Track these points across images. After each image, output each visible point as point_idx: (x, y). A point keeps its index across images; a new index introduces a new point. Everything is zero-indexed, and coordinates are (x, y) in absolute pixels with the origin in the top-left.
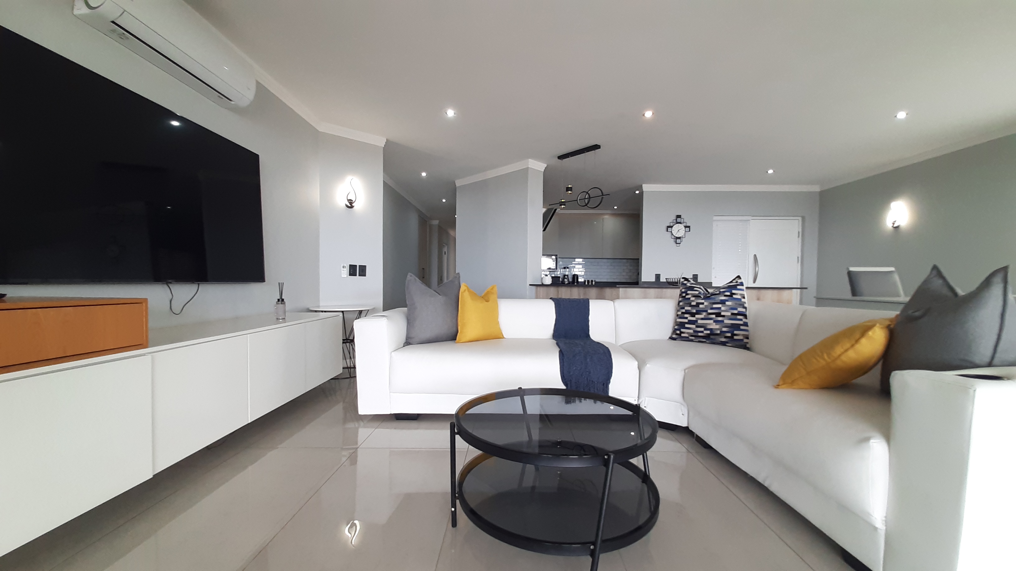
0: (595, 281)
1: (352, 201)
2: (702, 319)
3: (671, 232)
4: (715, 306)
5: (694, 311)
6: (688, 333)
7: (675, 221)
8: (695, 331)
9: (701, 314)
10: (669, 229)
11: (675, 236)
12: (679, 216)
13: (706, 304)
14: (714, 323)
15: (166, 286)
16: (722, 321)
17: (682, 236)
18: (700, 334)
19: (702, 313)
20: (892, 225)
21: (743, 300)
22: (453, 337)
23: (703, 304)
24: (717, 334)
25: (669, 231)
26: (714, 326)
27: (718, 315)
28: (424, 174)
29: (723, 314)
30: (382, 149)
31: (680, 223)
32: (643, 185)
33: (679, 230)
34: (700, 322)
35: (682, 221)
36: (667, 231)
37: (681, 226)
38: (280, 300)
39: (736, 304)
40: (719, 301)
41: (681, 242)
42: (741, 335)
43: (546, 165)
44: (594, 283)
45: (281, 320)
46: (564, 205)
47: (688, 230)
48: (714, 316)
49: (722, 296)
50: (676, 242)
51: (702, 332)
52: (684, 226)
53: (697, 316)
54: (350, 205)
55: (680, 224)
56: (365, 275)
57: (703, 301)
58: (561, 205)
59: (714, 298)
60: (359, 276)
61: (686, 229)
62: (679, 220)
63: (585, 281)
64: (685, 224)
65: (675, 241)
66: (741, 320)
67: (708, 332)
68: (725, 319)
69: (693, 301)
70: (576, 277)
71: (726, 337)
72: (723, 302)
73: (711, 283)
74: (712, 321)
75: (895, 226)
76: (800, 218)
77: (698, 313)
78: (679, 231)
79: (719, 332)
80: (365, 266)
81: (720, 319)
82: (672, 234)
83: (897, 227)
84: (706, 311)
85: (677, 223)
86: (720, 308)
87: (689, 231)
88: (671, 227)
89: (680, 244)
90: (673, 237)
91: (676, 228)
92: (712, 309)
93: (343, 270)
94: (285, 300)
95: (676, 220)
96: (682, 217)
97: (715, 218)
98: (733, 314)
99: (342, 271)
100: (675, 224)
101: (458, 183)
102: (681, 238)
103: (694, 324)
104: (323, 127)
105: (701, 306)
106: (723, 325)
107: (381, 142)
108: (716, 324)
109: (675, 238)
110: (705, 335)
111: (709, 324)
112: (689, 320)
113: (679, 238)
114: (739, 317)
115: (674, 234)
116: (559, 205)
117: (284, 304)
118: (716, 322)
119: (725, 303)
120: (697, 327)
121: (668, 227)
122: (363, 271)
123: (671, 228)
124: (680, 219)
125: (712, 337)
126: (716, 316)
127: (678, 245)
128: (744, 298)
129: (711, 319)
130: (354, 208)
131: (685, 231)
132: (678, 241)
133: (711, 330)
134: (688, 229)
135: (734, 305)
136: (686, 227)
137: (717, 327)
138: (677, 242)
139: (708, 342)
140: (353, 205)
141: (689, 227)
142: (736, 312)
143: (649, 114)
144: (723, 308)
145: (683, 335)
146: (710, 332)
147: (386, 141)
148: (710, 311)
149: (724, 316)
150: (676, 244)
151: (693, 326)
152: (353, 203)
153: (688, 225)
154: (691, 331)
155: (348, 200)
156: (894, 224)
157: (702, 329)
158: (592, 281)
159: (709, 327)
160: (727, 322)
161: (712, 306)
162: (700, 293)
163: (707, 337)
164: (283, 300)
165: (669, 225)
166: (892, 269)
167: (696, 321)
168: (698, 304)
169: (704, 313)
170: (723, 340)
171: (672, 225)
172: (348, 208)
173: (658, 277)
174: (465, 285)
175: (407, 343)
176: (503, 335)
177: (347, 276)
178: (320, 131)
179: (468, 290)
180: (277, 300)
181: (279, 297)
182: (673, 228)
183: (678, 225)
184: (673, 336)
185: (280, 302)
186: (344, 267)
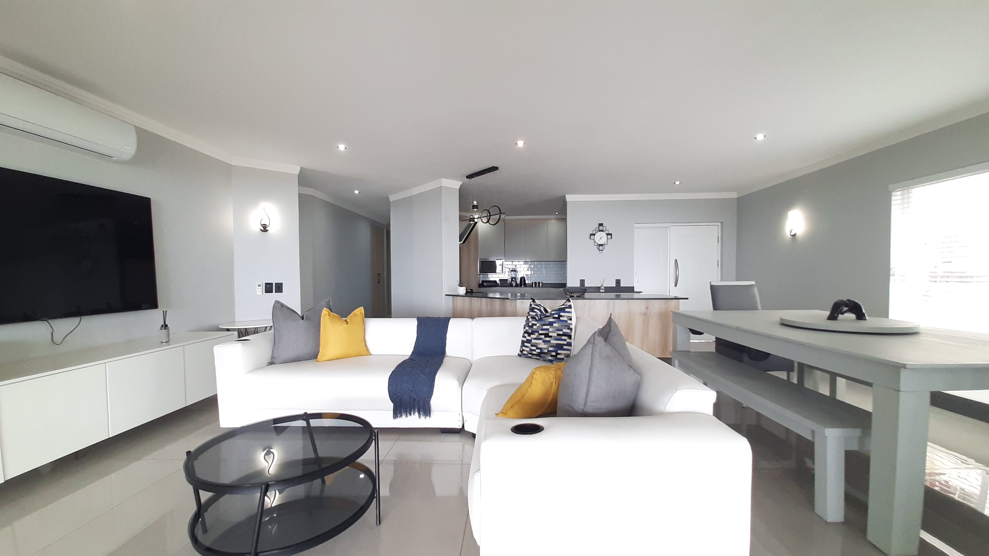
0: (542, 282)
1: (266, 225)
2: (535, 339)
3: (594, 239)
4: (545, 327)
5: (530, 331)
6: (527, 351)
7: (597, 229)
8: (530, 350)
9: (534, 334)
10: (592, 236)
11: (597, 244)
12: (601, 225)
13: (538, 325)
14: (543, 343)
16: (550, 341)
17: (605, 243)
18: (534, 352)
20: (790, 233)
21: (569, 322)
22: (313, 357)
23: (535, 325)
24: (545, 353)
25: (591, 238)
26: (543, 346)
27: (547, 335)
28: (356, 192)
29: (550, 334)
30: (297, 176)
31: (602, 231)
32: (566, 196)
33: (601, 238)
34: (533, 341)
35: (604, 229)
36: (590, 239)
37: (603, 234)
38: (164, 326)
39: (562, 325)
40: (548, 323)
41: (603, 249)
42: (563, 354)
43: (461, 183)
44: (541, 284)
46: (473, 221)
47: (610, 238)
48: (543, 337)
49: (551, 318)
51: (535, 350)
52: (606, 234)
53: (532, 336)
54: (265, 229)
56: (282, 292)
57: (535, 323)
59: (544, 320)
60: (276, 292)
61: (608, 236)
62: (601, 228)
63: (533, 282)
64: (607, 232)
65: (598, 248)
66: (565, 340)
67: (539, 351)
68: (552, 340)
69: (530, 322)
70: (523, 280)
71: (552, 356)
72: (551, 324)
73: (634, 287)
74: (541, 341)
75: (792, 234)
76: (719, 224)
77: (533, 333)
78: (602, 238)
79: (546, 351)
80: (282, 283)
81: (547, 339)
82: (595, 241)
83: (794, 235)
84: (538, 332)
86: (548, 329)
87: (611, 238)
88: (594, 235)
89: (603, 251)
90: (596, 244)
91: (599, 235)
92: (542, 330)
93: (258, 288)
94: (168, 326)
95: (599, 228)
96: (604, 225)
97: (636, 225)
98: (558, 335)
99: (257, 289)
100: (598, 232)
101: (392, 198)
102: (604, 246)
103: (529, 343)
104: (235, 161)
105: (535, 327)
106: (550, 345)
107: (295, 170)
108: (544, 344)
109: (598, 245)
110: (537, 353)
111: (539, 344)
112: (527, 339)
113: (602, 245)
114: (564, 338)
115: (597, 242)
116: (468, 221)
117: (168, 329)
118: (544, 342)
119: (552, 325)
120: (532, 346)
121: (591, 235)
122: (279, 288)
123: (593, 236)
124: (602, 227)
125: (542, 355)
126: (545, 337)
127: (601, 252)
128: (571, 319)
129: (540, 339)
130: (269, 231)
131: (607, 238)
132: (601, 248)
133: (540, 349)
134: (610, 236)
135: (560, 326)
136: (608, 234)
137: (545, 346)
138: (600, 249)
139: (541, 359)
140: (267, 229)
141: (611, 234)
142: (561, 333)
143: (521, 144)
144: (550, 330)
145: (524, 352)
146: (541, 351)
147: (300, 169)
148: (541, 332)
149: (551, 337)
150: (599, 251)
151: (529, 345)
152: (267, 227)
154: (528, 349)
155: (262, 225)
156: (791, 232)
157: (534, 348)
158: (539, 283)
159: (540, 346)
160: (553, 342)
161: (543, 327)
162: (536, 315)
163: (539, 355)
164: (166, 326)
165: (592, 233)
166: (753, 283)
167: (531, 341)
168: (533, 325)
169: (537, 334)
170: (550, 358)
171: (594, 233)
172: (262, 232)
173: (582, 283)
174: (326, 310)
175: (271, 363)
176: (369, 352)
177: (262, 293)
178: (232, 164)
179: (329, 314)
180: (161, 326)
181: (163, 324)
182: (595, 236)
183: (601, 233)
184: (520, 353)
185: (163, 328)
186: (259, 286)
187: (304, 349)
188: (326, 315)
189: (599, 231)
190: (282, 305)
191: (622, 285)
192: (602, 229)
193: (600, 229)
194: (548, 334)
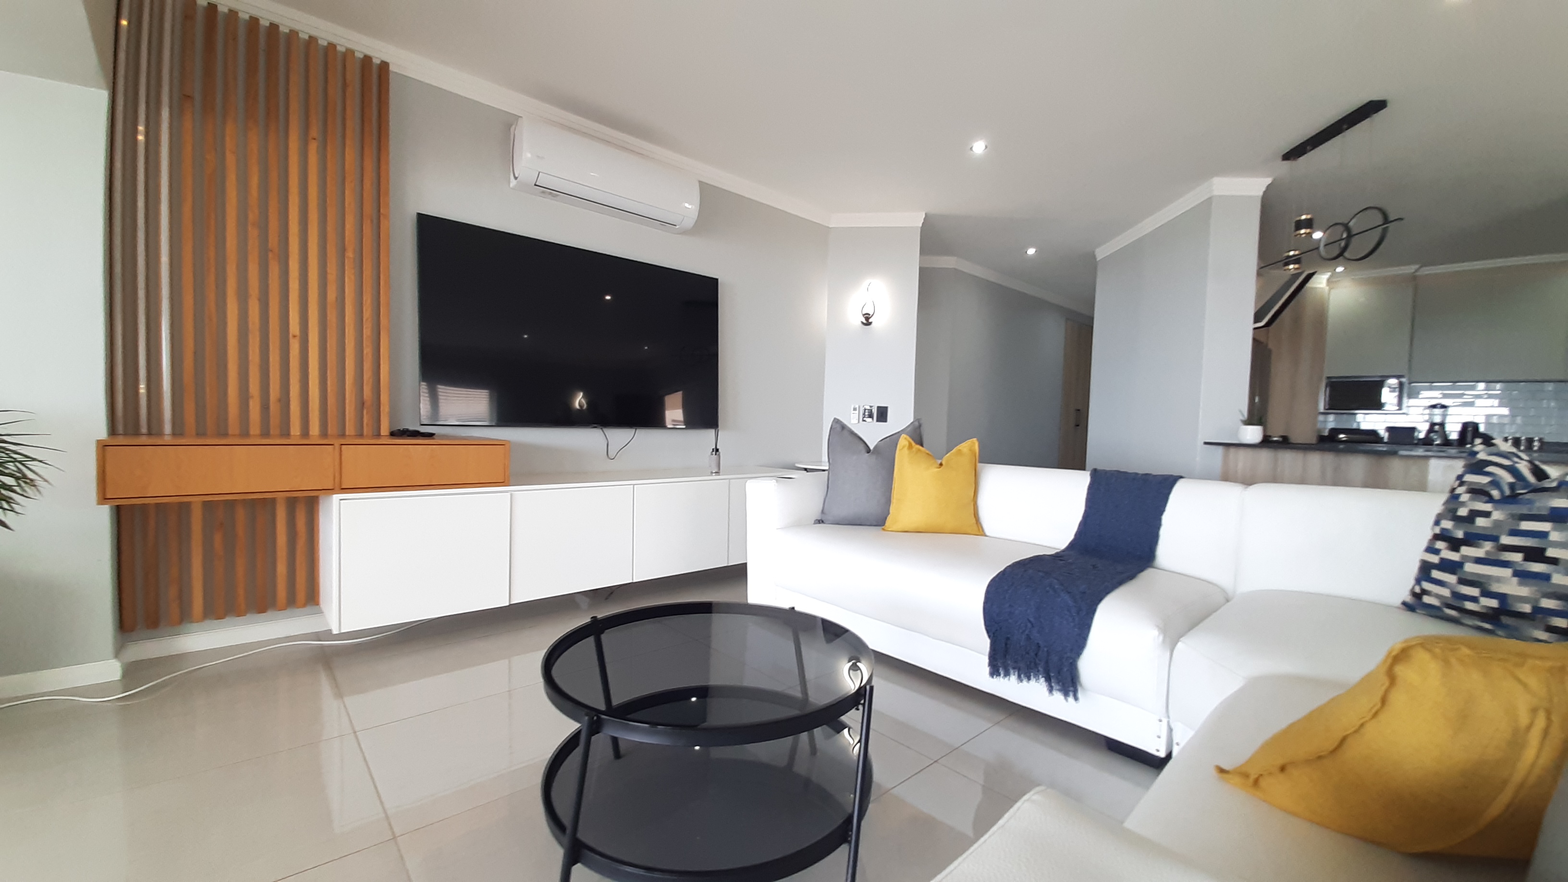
1: (869, 315)
2: (1479, 561)
4: (1526, 525)
5: (1460, 534)
6: (1437, 596)
8: (1456, 595)
9: (1478, 547)
13: (1498, 516)
14: (1515, 580)
15: (601, 431)
16: (1546, 577)
18: (1469, 606)
19: (1481, 542)
22: (879, 521)
23: (1487, 514)
24: (1520, 615)
26: (1512, 587)
27: (1535, 554)
28: (1031, 251)
29: (1551, 553)
30: (919, 230)
34: (1470, 568)
38: (715, 450)
40: (1548, 513)
43: (1269, 181)
45: (714, 474)
46: (1295, 262)
48: (1518, 557)
51: (1474, 599)
53: (1465, 550)
54: (867, 321)
56: (886, 421)
57: (1487, 507)
58: (1287, 264)
59: (1530, 502)
60: (878, 421)
67: (1494, 603)
69: (1463, 504)
74: (1507, 572)
77: (1471, 540)
79: (1527, 608)
80: (887, 407)
81: (1537, 567)
84: (1495, 539)
86: (1544, 535)
92: (1515, 533)
93: (853, 413)
94: (720, 450)
99: (852, 415)
101: (1101, 253)
103: (1453, 572)
104: (837, 221)
105: (1480, 522)
106: (1550, 590)
107: (917, 220)
108: (1523, 584)
110: (1484, 611)
111: (1498, 580)
112: (1442, 559)
116: (1281, 263)
117: (719, 455)
118: (1522, 575)
120: (1463, 581)
122: (884, 414)
125: (1505, 620)
126: (1526, 559)
129: (1505, 564)
130: (873, 323)
133: (1502, 597)
137: (1526, 592)
139: (1500, 633)
140: (871, 321)
144: (1555, 536)
145: (1426, 599)
146: (1502, 604)
147: (924, 216)
148: (1506, 540)
149: (1554, 561)
151: (1451, 579)
152: (870, 317)
154: (1446, 592)
155: (863, 315)
157: (1474, 592)
159: (1496, 588)
161: (1518, 525)
162: (1495, 484)
163: (1491, 616)
164: (717, 450)
168: (1474, 514)
169: (1488, 546)
172: (863, 326)
174: (906, 438)
175: (820, 521)
176: (981, 529)
177: (859, 422)
178: (831, 226)
179: (910, 446)
180: (711, 450)
181: (714, 447)
184: (1409, 599)
185: (714, 453)
186: (855, 409)
187: (869, 506)
188: (904, 447)
190: (844, 427)
194: (1543, 550)
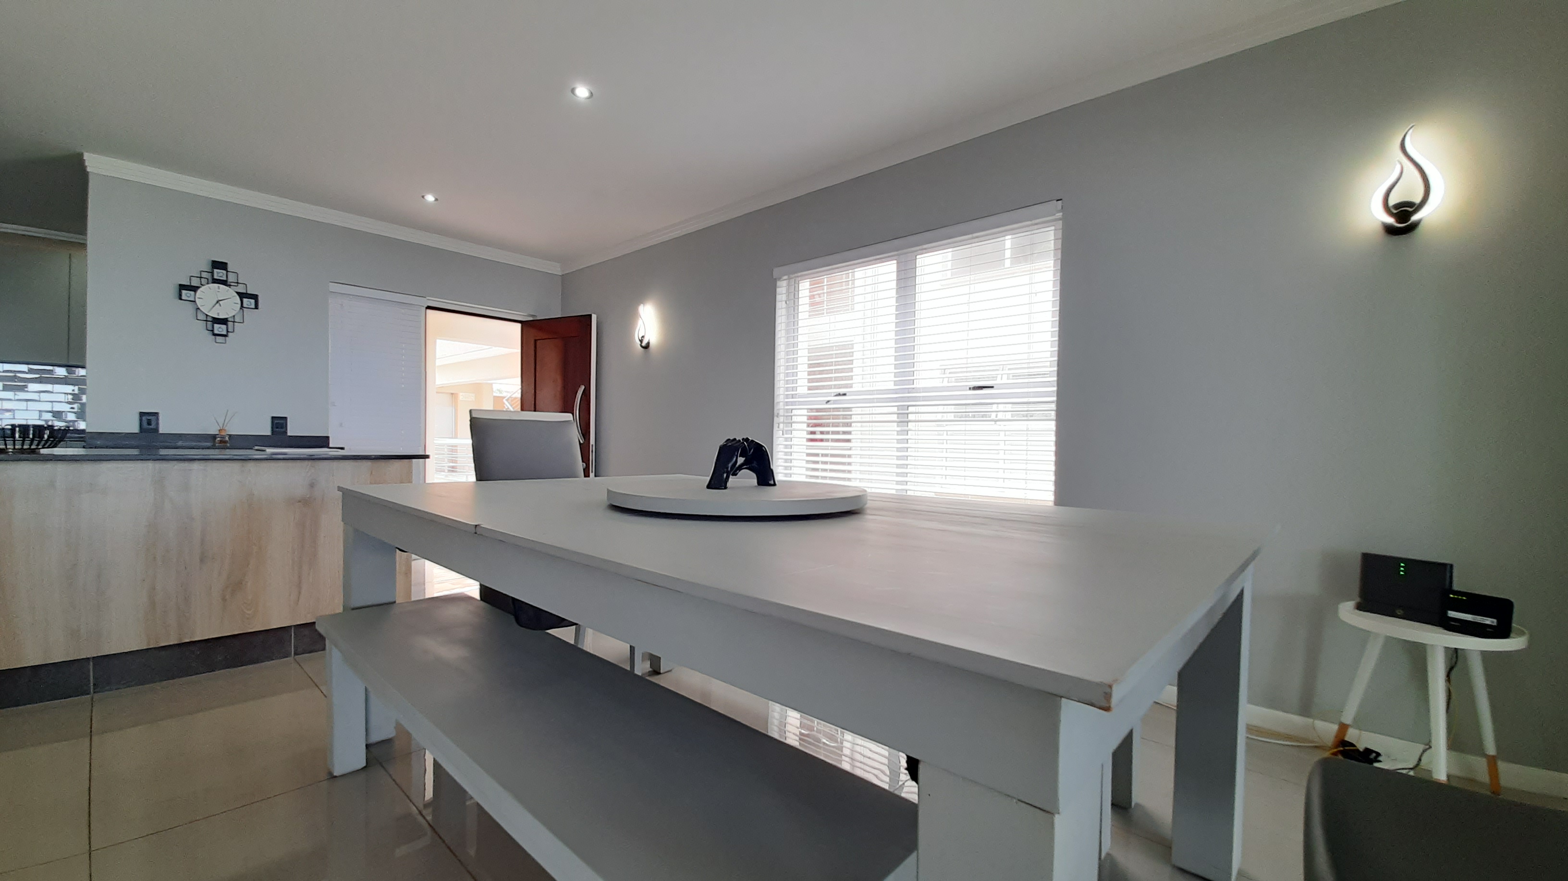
3: (194, 302)
7: (205, 275)
10: (184, 292)
11: (206, 315)
12: (222, 266)
17: (233, 317)
25: (184, 298)
31: (224, 283)
32: (87, 157)
33: (217, 302)
35: (231, 278)
36: (179, 298)
37: (229, 294)
41: (228, 332)
47: (253, 306)
50: (212, 331)
52: (239, 293)
55: (222, 286)
61: (245, 300)
62: (219, 274)
64: (241, 289)
65: (210, 328)
73: (328, 437)
78: (221, 302)
82: (198, 308)
85: (215, 281)
87: (256, 307)
88: (194, 289)
89: (228, 338)
90: (201, 317)
91: (211, 292)
95: (212, 273)
96: (231, 268)
97: (333, 287)
100: (207, 284)
102: (230, 324)
109: (209, 318)
113: (224, 321)
115: (204, 309)
121: (182, 287)
123: (192, 293)
124: (224, 272)
127: (219, 339)
131: (242, 306)
132: (219, 328)
134: (253, 301)
136: (242, 296)
138: (216, 332)
141: (255, 297)
150: (214, 337)
153: (250, 291)
165: (186, 282)
171: (195, 282)
173: (149, 423)
182: (199, 292)
183: (219, 288)
189: (213, 283)
191: (292, 430)
192: (225, 279)
193: (215, 277)
